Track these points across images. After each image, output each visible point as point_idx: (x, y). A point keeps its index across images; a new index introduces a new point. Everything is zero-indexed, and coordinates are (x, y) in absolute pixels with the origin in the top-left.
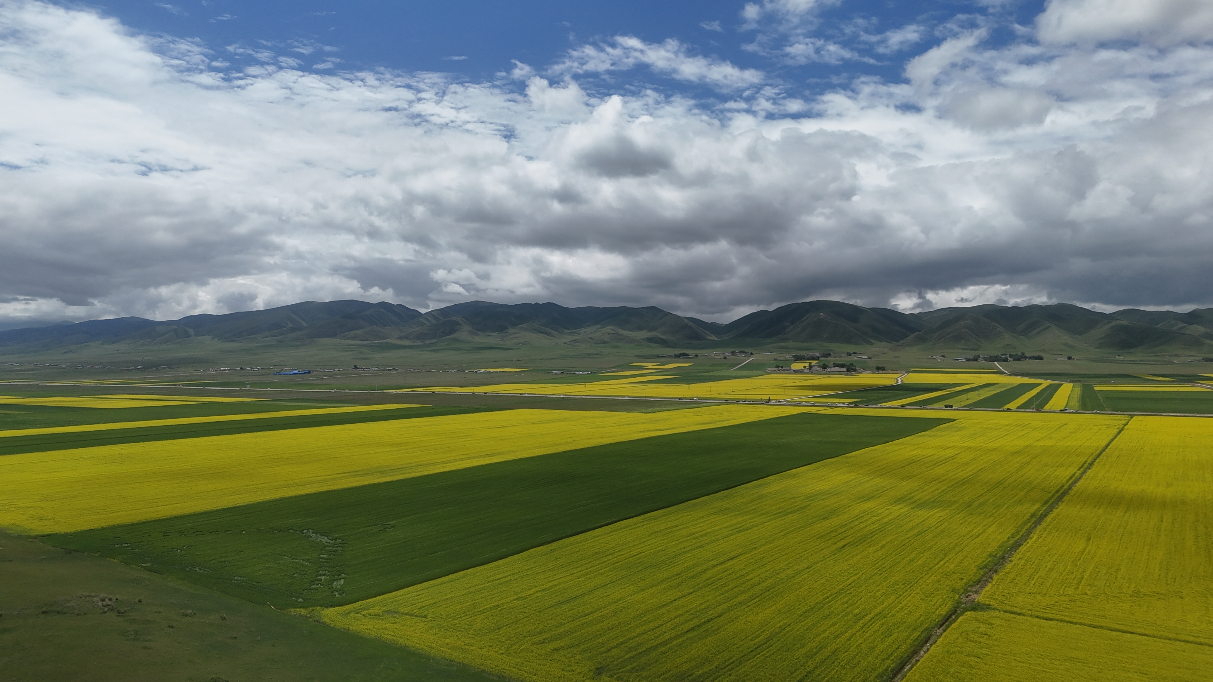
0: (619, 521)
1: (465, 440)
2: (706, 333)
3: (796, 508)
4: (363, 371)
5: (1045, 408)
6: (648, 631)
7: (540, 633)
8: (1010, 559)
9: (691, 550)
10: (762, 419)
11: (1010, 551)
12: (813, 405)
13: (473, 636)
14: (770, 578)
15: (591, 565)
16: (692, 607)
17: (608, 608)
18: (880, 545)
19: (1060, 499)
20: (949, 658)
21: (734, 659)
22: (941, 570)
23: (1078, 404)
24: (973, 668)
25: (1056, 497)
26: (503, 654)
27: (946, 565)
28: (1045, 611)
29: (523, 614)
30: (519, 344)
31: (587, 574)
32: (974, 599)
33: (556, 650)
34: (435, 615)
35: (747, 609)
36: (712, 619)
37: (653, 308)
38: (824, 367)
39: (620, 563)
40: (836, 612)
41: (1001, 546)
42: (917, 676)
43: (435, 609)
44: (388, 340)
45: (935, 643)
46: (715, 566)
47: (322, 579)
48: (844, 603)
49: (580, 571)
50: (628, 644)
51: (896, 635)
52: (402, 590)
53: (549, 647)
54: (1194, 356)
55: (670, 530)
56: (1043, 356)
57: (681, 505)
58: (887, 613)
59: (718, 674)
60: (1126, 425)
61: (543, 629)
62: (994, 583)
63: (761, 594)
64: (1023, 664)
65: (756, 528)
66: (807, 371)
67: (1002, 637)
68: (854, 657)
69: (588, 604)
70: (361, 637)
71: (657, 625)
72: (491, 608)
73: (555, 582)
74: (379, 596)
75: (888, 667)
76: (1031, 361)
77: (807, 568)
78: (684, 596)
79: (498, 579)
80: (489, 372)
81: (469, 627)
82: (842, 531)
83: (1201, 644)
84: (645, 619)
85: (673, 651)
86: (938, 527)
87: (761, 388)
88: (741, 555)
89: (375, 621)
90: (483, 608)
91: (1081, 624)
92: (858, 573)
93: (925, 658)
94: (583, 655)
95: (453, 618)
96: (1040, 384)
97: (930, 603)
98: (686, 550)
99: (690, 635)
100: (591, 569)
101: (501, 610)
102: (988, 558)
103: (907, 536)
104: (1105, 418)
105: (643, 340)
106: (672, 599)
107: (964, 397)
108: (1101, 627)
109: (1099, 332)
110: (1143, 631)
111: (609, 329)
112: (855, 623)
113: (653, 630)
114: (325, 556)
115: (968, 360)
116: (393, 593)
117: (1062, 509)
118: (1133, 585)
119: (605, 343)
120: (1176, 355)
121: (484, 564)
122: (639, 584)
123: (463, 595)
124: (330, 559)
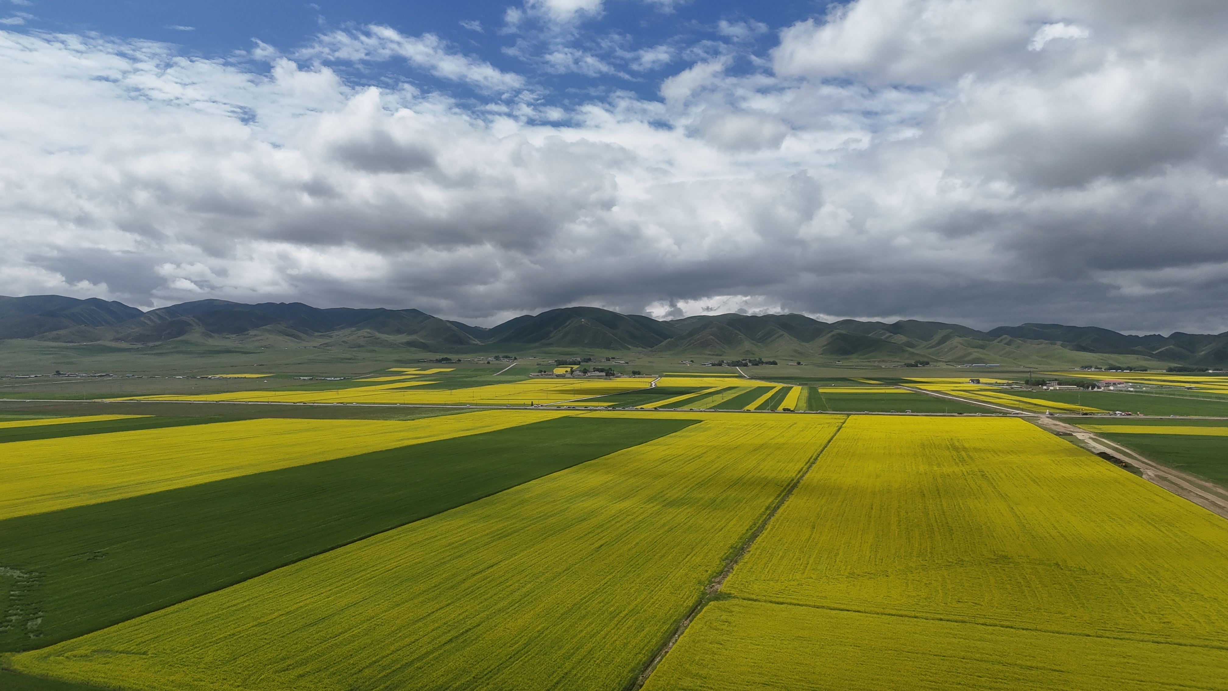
0: (373, 535)
1: (196, 453)
2: (469, 338)
3: (556, 511)
4: (67, 378)
5: (778, 409)
6: (404, 647)
7: (284, 659)
8: (748, 550)
9: (450, 560)
10: (525, 424)
11: (748, 541)
12: (574, 409)
13: (204, 670)
14: (530, 582)
15: (341, 583)
16: (450, 618)
17: (360, 626)
18: (634, 543)
19: (790, 492)
20: (695, 646)
21: (492, 667)
22: (688, 564)
23: (805, 405)
24: (715, 654)
25: (787, 490)
26: (239, 686)
27: (693, 559)
28: (778, 596)
29: (264, 640)
30: (262, 347)
31: (339, 592)
32: (718, 589)
33: (302, 676)
34: (157, 650)
35: (506, 616)
36: (470, 629)
37: (414, 311)
38: (585, 371)
39: (374, 579)
40: (592, 611)
41: (741, 538)
42: (666, 667)
43: (157, 644)
44: (99, 342)
45: (682, 633)
46: (474, 575)
47: (12, 620)
48: (600, 603)
49: (330, 590)
50: (381, 662)
51: (647, 629)
52: (116, 626)
53: (294, 674)
54: (898, 362)
55: (428, 541)
56: (776, 361)
57: (441, 514)
58: (640, 609)
59: (475, 684)
60: (844, 423)
61: (286, 655)
62: (734, 572)
63: (521, 600)
64: (758, 647)
65: (517, 534)
66: (569, 376)
67: (741, 623)
68: (609, 654)
69: (339, 624)
70: (64, 683)
71: (413, 640)
72: (226, 637)
73: (301, 604)
74: (87, 634)
75: (640, 661)
76: (767, 366)
77: (565, 570)
78: (442, 608)
79: (234, 605)
80: (226, 378)
81: (199, 660)
82: (600, 531)
83: (902, 616)
84: (400, 634)
85: (429, 665)
86: (687, 522)
87: (525, 392)
88: (501, 561)
89: (81, 663)
90: (216, 638)
91: (806, 605)
92: (614, 571)
93: (674, 648)
94: (331, 678)
95: (180, 652)
96: (774, 387)
97: (679, 596)
98: (445, 560)
99: (447, 647)
100: (341, 587)
101: (238, 639)
102: (729, 550)
103: (659, 533)
104: (826, 417)
105: (402, 343)
106: (429, 612)
107: (710, 399)
108: (823, 607)
109: (823, 340)
110: (857, 608)
111: (365, 332)
112: (610, 620)
113: (408, 645)
114: (17, 592)
115: (713, 365)
116: (105, 630)
117: (792, 501)
118: (849, 567)
119: (360, 346)
120: (883, 361)
121: (217, 590)
122: (395, 600)
123: (192, 626)
124: (24, 596)
